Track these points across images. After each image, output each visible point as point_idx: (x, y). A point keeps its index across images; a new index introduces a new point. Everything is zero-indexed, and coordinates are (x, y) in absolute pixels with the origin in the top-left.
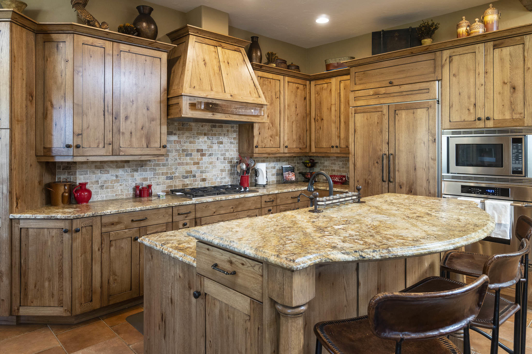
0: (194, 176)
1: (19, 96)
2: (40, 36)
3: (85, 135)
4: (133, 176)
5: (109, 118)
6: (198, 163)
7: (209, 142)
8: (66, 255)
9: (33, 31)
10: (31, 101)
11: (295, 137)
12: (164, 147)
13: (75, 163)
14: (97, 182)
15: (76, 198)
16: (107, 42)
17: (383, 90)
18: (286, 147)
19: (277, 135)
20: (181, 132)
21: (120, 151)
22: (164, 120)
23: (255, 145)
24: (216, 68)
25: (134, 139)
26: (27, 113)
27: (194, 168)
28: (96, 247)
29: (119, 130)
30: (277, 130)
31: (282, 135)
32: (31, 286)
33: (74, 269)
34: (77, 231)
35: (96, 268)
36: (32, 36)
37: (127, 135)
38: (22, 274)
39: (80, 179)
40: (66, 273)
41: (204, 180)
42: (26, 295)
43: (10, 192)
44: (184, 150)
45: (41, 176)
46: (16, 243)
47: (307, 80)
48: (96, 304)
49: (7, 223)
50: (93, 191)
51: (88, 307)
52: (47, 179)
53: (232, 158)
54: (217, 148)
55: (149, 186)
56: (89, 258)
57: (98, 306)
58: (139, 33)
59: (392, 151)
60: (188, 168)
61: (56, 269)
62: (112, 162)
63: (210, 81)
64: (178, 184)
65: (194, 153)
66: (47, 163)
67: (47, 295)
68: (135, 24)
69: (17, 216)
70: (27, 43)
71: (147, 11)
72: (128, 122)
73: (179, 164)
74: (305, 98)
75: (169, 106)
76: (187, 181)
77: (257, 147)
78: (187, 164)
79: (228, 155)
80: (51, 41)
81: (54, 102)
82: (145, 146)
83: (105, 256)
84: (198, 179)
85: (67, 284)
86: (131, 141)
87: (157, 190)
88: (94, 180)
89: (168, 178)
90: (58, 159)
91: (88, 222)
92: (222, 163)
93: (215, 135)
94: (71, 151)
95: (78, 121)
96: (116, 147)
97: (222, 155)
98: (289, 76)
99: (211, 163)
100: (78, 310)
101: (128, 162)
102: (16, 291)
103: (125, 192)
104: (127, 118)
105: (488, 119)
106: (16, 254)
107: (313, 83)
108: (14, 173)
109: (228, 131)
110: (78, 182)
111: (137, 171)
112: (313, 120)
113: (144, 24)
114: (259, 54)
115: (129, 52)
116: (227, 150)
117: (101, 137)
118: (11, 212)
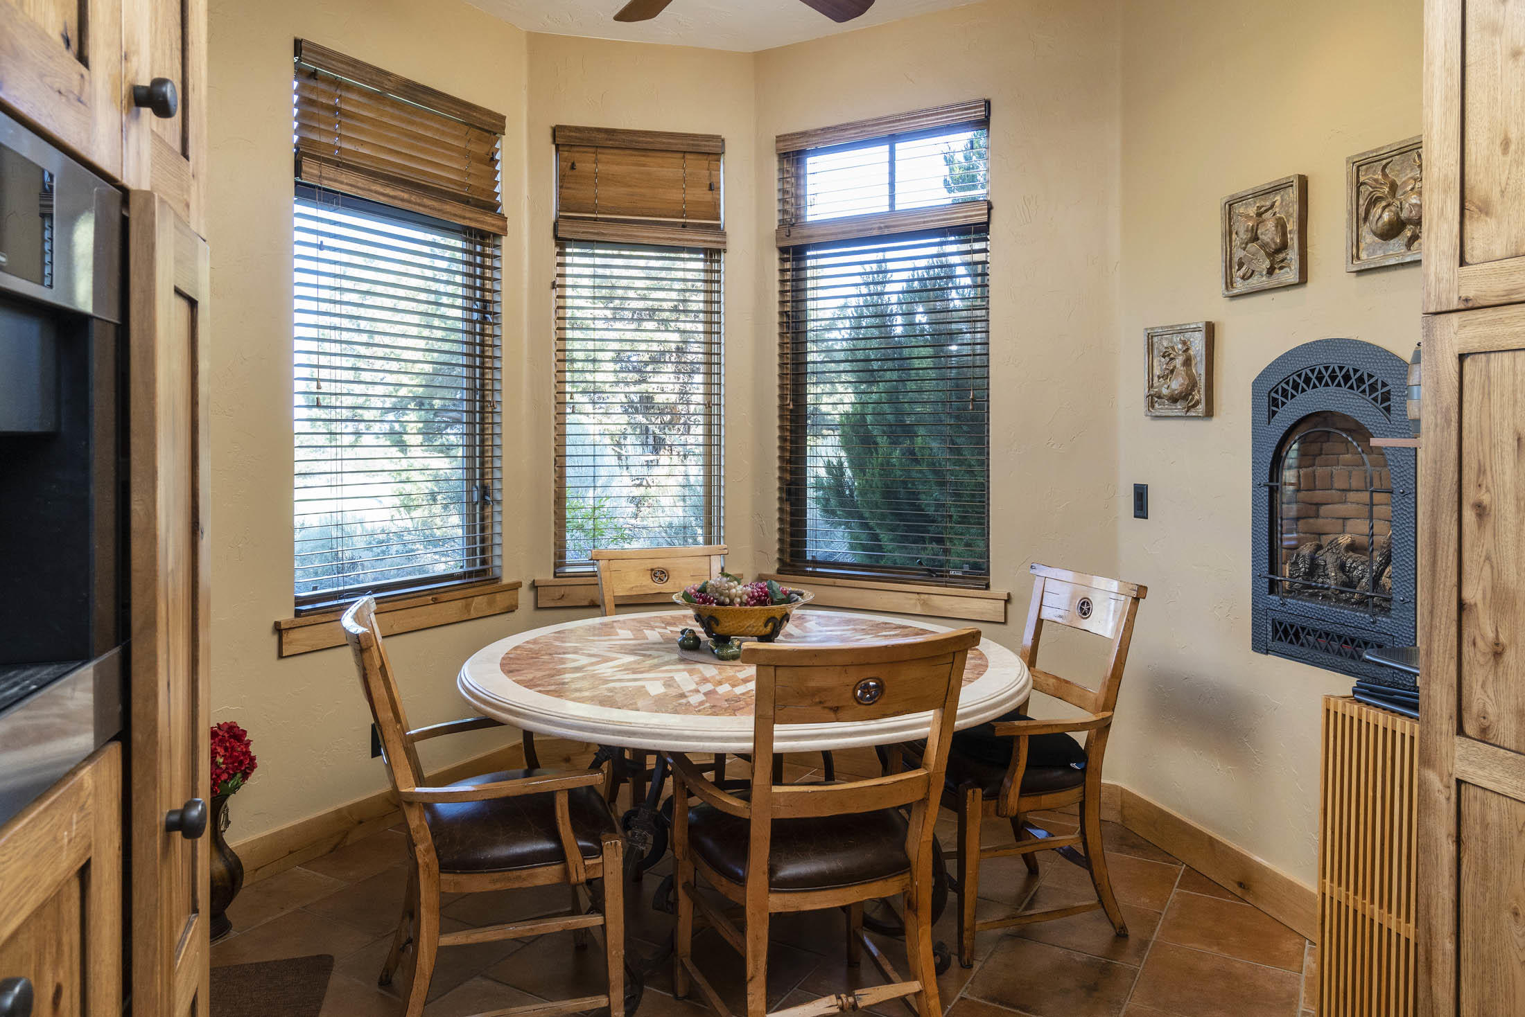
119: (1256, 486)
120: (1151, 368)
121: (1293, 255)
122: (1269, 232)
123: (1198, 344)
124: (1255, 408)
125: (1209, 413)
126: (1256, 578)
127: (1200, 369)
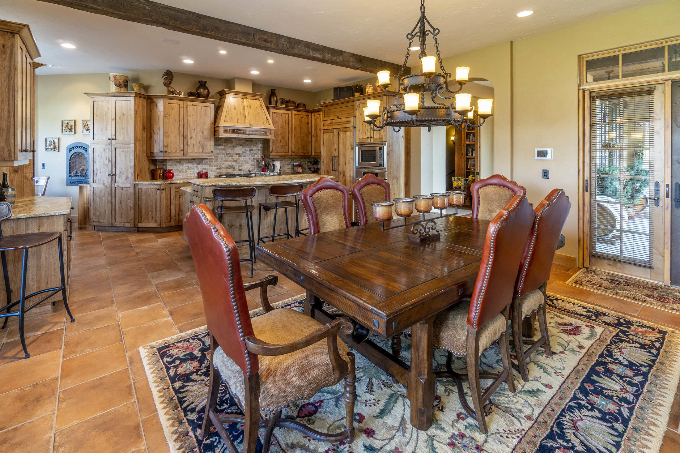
0: (234, 168)
1: (139, 129)
2: (149, 101)
3: (169, 146)
4: (197, 167)
5: (182, 138)
6: (237, 161)
7: (244, 149)
8: (158, 200)
9: (145, 98)
10: (144, 131)
11: (300, 146)
12: (212, 152)
13: (166, 159)
14: (178, 169)
15: (166, 177)
16: (181, 102)
17: (334, 121)
18: (293, 152)
19: (286, 145)
20: (225, 144)
21: (187, 154)
22: (213, 139)
23: (270, 151)
24: (242, 111)
25: (195, 148)
26: (142, 136)
27: (234, 164)
28: (172, 198)
29: (187, 144)
30: (286, 143)
31: (290, 145)
32: (143, 214)
33: (162, 207)
34: (163, 189)
35: (173, 207)
36: (145, 101)
37: (191, 146)
38: (140, 208)
39: (169, 168)
40: (158, 209)
41: (240, 170)
42: (141, 218)
43: (135, 172)
44: (227, 154)
45: (149, 166)
46: (137, 195)
47: (309, 112)
48: (173, 224)
49: (133, 186)
50: (175, 174)
51: (168, 224)
52: (152, 167)
53: (259, 159)
54: (249, 152)
55: (207, 173)
56: (169, 203)
57: (173, 225)
58: (199, 95)
59: (337, 155)
60: (230, 163)
61: (154, 206)
62: (186, 159)
63: (237, 118)
64: (224, 172)
65: (234, 155)
66: (153, 160)
67: (150, 217)
68: (197, 90)
69: (137, 182)
70: (143, 105)
71: (203, 83)
72: (192, 140)
73: (225, 161)
74: (308, 123)
75: (215, 131)
76: (230, 171)
77: (271, 152)
78: (229, 161)
79: (256, 156)
80: (153, 102)
81: (155, 132)
82: (201, 151)
83: (177, 202)
84: (237, 169)
85: (158, 213)
86: (193, 149)
87: (211, 174)
88: (176, 168)
89: (217, 169)
90: (156, 158)
91: (169, 186)
92: (252, 161)
93: (248, 145)
94: (162, 154)
95: (166, 140)
96: (185, 152)
97: (252, 157)
98: (295, 111)
99: (245, 161)
100: (164, 225)
101: (194, 159)
102: (137, 216)
103: (193, 175)
104: (191, 138)
105: (371, 137)
106: (137, 200)
107: (313, 114)
108: (136, 164)
109: (256, 143)
110: (168, 169)
111: (199, 164)
112: (313, 136)
113: (202, 90)
114: (275, 99)
115: (192, 105)
116: (256, 154)
117: (178, 147)
118: (135, 181)
119: (67, 162)
120: (46, 144)
121: (73, 130)
122: (69, 126)
123: (56, 141)
124: (67, 151)
125: (59, 151)
126: (67, 175)
127: (57, 145)
